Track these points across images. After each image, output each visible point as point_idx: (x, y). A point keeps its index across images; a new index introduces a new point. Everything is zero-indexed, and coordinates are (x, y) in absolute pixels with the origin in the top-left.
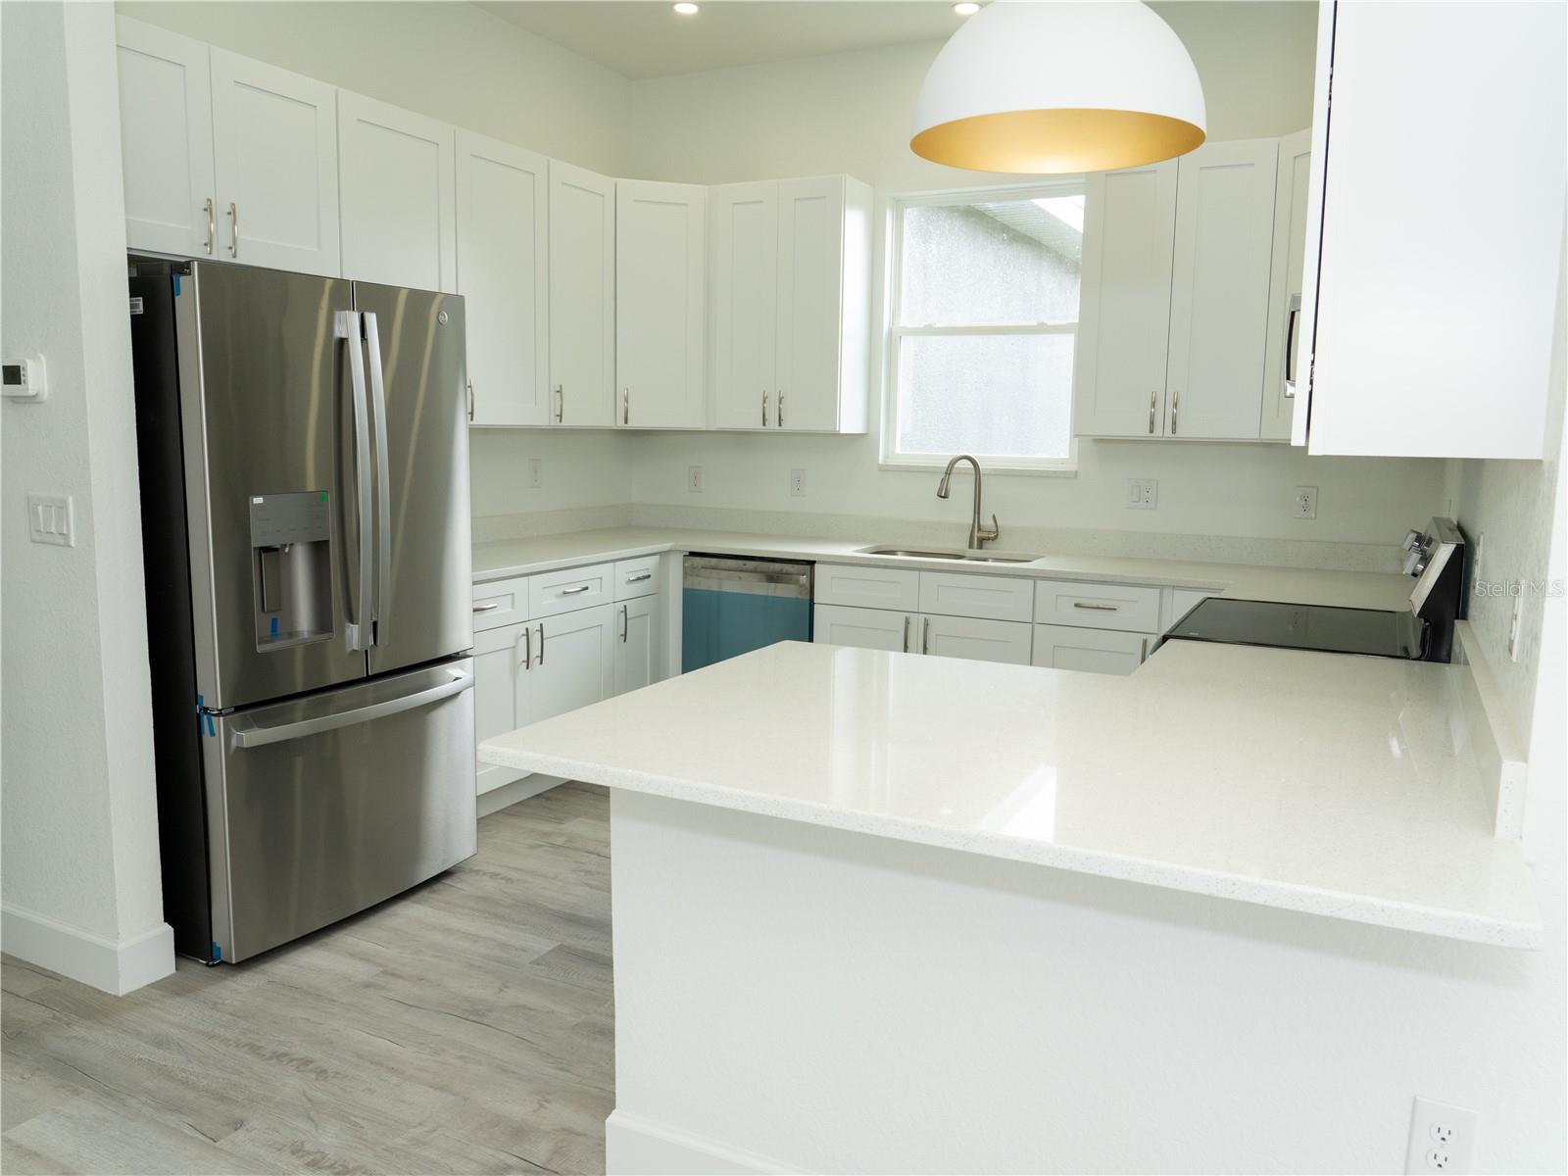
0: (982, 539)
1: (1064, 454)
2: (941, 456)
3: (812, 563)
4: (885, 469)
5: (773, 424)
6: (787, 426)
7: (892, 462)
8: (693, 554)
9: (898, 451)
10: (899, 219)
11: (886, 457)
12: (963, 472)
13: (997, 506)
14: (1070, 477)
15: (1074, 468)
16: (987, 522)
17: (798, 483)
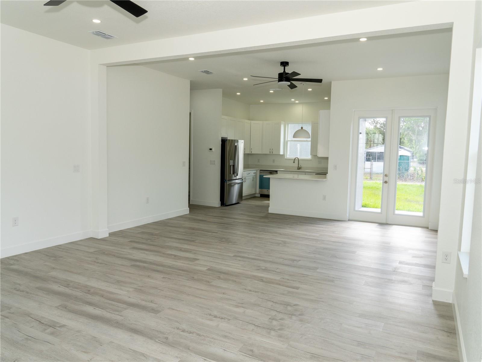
0: (299, 168)
1: (310, 157)
2: (293, 157)
3: (277, 171)
4: (286, 159)
5: (271, 153)
6: (273, 153)
7: (287, 158)
8: (261, 170)
9: (288, 157)
10: (288, 126)
11: (286, 157)
12: (297, 159)
13: (302, 164)
14: (311, 160)
15: (311, 159)
16: (300, 166)
17: (274, 161)
